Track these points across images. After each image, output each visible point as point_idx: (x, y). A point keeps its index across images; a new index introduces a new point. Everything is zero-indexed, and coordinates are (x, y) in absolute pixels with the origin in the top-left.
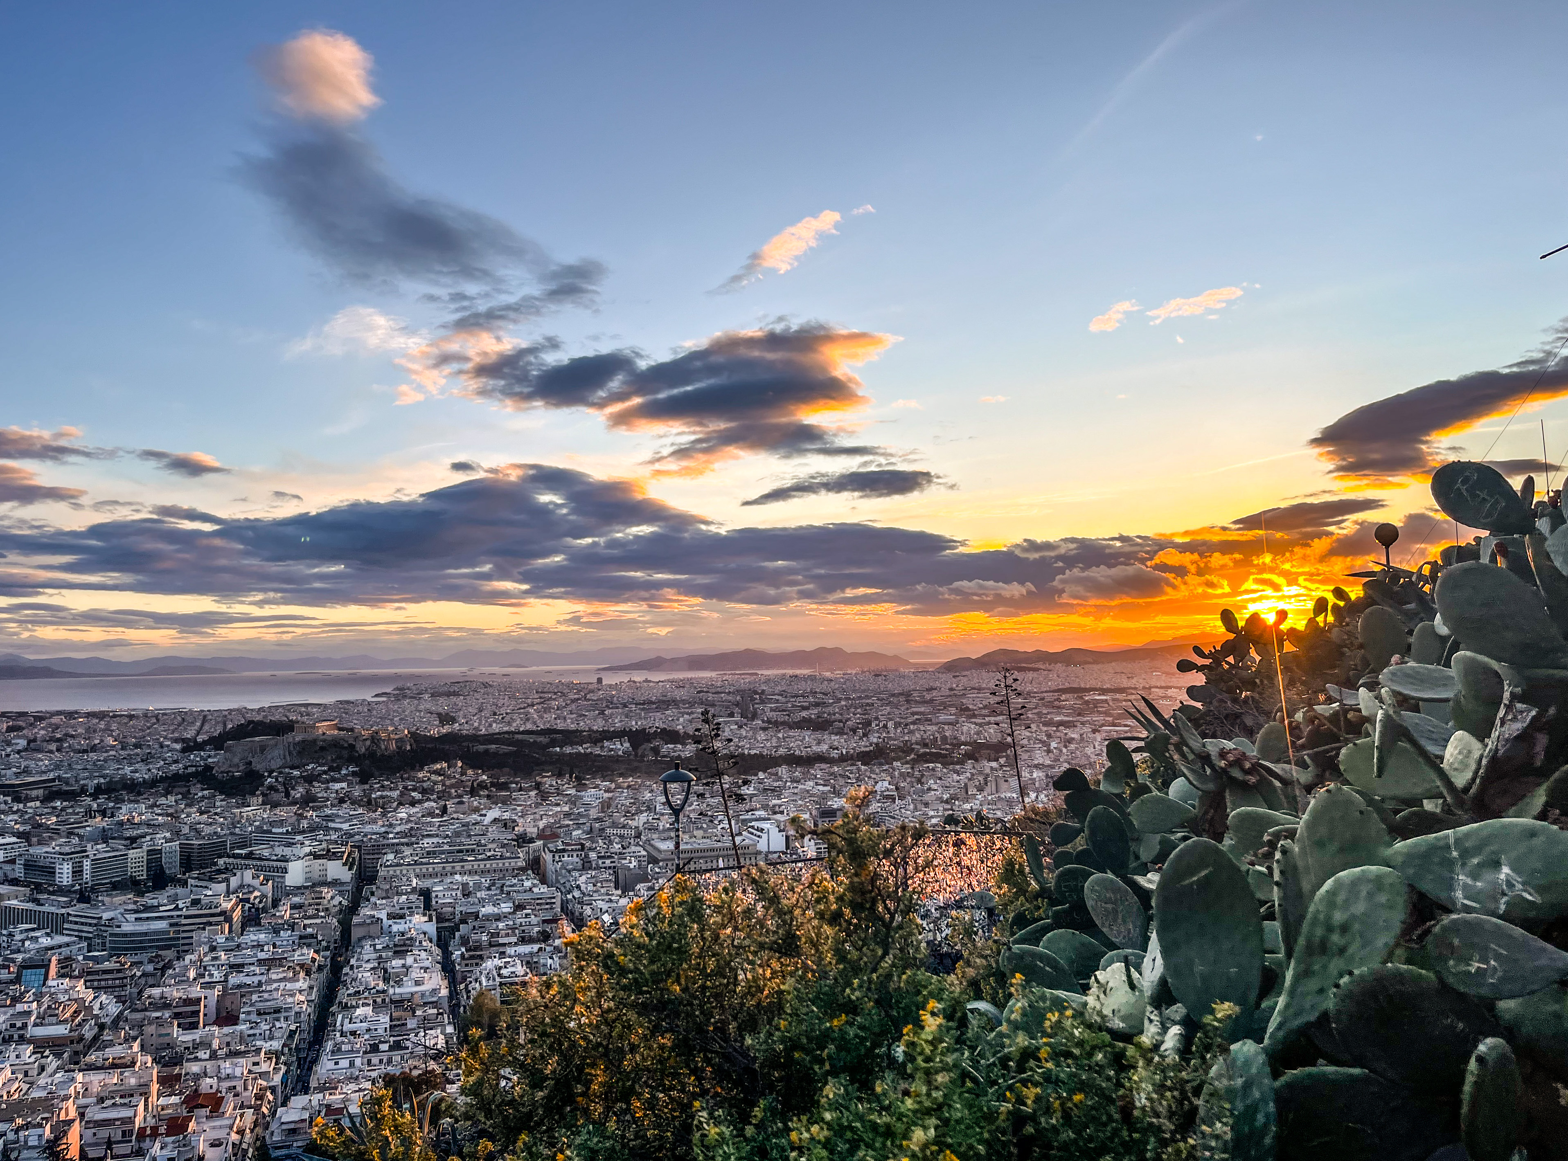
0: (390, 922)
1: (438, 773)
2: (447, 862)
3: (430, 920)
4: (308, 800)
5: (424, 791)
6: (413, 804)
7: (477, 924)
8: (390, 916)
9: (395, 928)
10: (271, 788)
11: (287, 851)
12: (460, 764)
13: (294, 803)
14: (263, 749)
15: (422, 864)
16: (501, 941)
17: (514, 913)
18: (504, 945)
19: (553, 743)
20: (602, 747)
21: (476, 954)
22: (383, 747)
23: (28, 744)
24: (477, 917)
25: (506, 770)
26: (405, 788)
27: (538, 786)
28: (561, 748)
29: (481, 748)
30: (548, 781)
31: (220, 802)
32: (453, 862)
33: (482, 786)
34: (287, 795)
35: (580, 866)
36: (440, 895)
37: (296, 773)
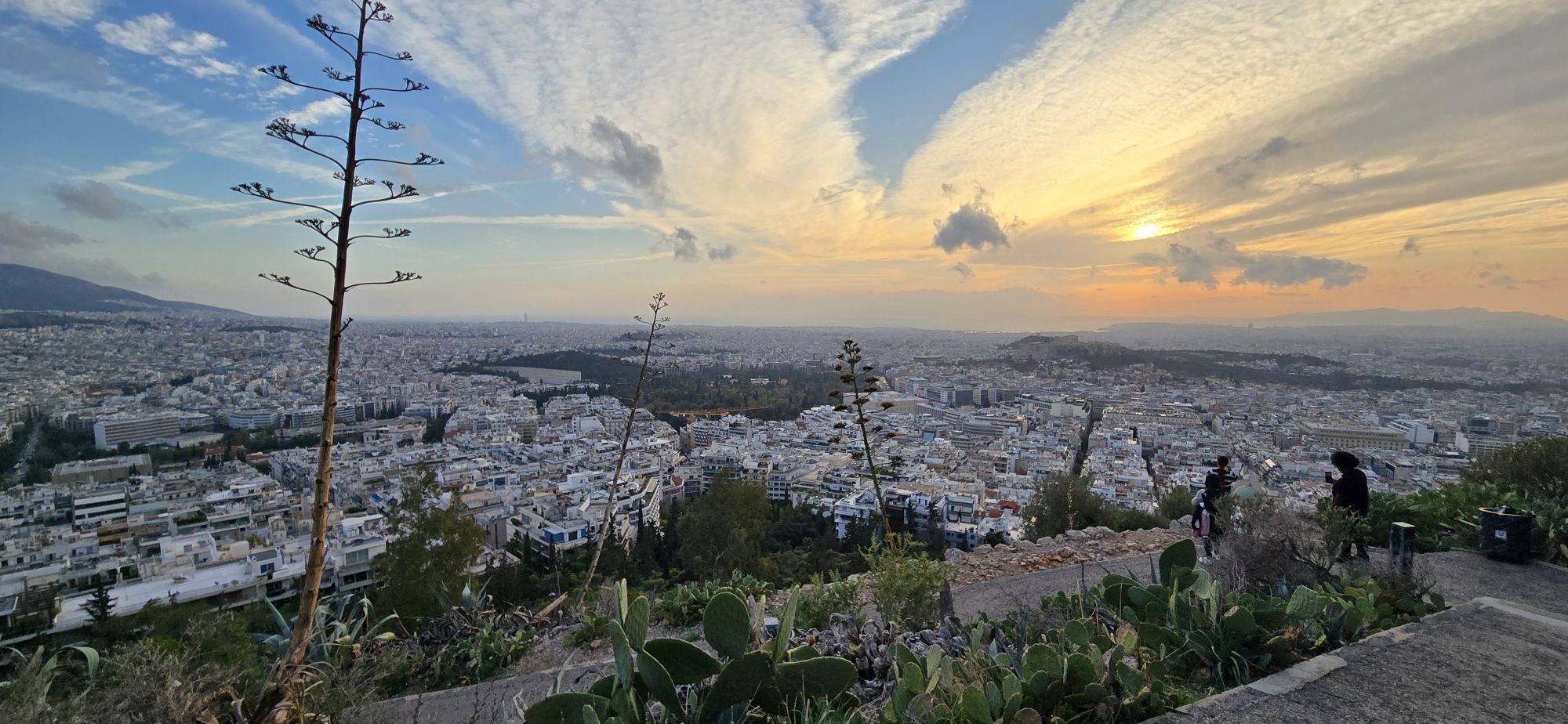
0: (1113, 441)
1: (1137, 369)
2: (1147, 415)
3: (1138, 443)
4: (1060, 377)
5: (1129, 378)
6: (1122, 384)
7: (1170, 450)
8: (1112, 438)
9: (1115, 445)
10: (1041, 369)
11: (1051, 398)
12: (1153, 365)
13: (1054, 377)
14: (1038, 348)
15: (1131, 414)
16: (1189, 462)
17: (1197, 448)
18: (1192, 465)
19: (1219, 359)
20: (1255, 364)
21: (1170, 468)
22: (1105, 352)
24: (1169, 447)
25: (1185, 371)
26: (1118, 376)
27: (1206, 383)
28: (1223, 361)
29: (1167, 358)
30: (1213, 381)
31: (1015, 373)
32: (1151, 415)
33: (1167, 379)
34: (1050, 373)
35: (1244, 428)
36: (1144, 431)
37: (1055, 362)
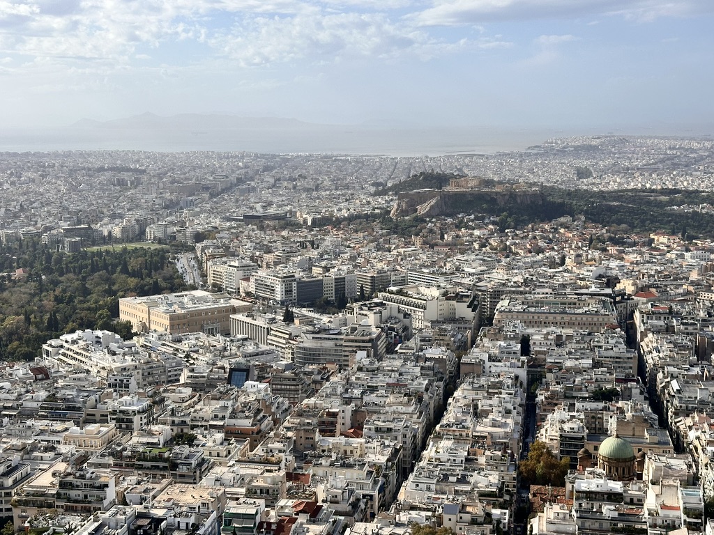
0: (490, 364)
2: (550, 313)
7: (559, 374)
8: (491, 359)
10: (431, 231)
11: (427, 292)
12: (583, 218)
13: (447, 245)
15: (529, 312)
17: (592, 368)
23: (275, 182)
24: (561, 367)
25: (623, 226)
26: (534, 238)
27: (650, 242)
28: (679, 206)
29: (605, 204)
32: (555, 313)
34: (442, 238)
36: (537, 343)
37: (449, 220)
